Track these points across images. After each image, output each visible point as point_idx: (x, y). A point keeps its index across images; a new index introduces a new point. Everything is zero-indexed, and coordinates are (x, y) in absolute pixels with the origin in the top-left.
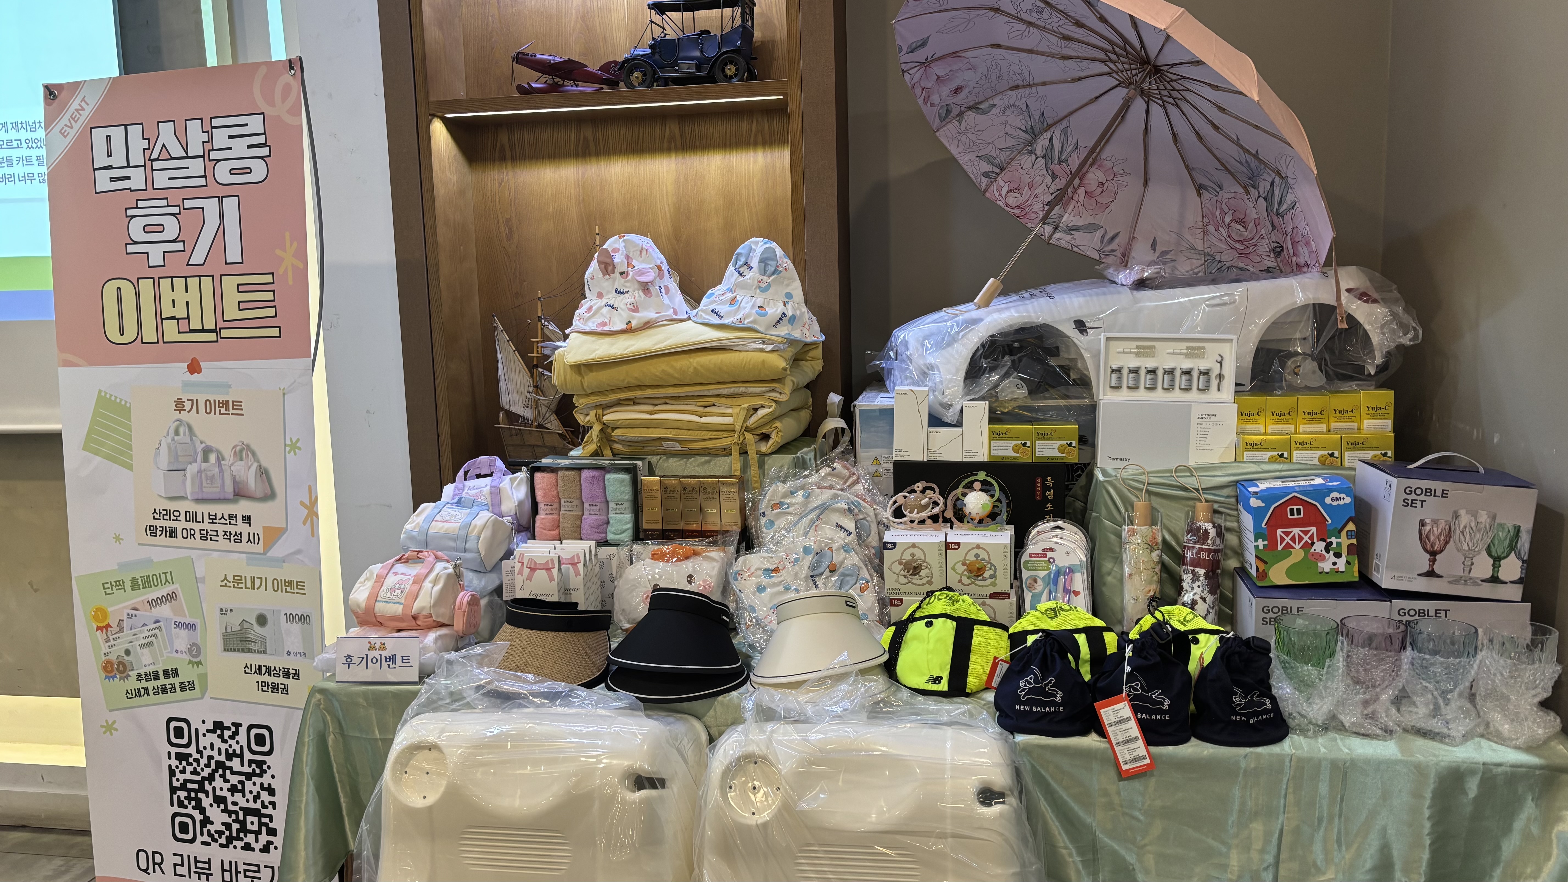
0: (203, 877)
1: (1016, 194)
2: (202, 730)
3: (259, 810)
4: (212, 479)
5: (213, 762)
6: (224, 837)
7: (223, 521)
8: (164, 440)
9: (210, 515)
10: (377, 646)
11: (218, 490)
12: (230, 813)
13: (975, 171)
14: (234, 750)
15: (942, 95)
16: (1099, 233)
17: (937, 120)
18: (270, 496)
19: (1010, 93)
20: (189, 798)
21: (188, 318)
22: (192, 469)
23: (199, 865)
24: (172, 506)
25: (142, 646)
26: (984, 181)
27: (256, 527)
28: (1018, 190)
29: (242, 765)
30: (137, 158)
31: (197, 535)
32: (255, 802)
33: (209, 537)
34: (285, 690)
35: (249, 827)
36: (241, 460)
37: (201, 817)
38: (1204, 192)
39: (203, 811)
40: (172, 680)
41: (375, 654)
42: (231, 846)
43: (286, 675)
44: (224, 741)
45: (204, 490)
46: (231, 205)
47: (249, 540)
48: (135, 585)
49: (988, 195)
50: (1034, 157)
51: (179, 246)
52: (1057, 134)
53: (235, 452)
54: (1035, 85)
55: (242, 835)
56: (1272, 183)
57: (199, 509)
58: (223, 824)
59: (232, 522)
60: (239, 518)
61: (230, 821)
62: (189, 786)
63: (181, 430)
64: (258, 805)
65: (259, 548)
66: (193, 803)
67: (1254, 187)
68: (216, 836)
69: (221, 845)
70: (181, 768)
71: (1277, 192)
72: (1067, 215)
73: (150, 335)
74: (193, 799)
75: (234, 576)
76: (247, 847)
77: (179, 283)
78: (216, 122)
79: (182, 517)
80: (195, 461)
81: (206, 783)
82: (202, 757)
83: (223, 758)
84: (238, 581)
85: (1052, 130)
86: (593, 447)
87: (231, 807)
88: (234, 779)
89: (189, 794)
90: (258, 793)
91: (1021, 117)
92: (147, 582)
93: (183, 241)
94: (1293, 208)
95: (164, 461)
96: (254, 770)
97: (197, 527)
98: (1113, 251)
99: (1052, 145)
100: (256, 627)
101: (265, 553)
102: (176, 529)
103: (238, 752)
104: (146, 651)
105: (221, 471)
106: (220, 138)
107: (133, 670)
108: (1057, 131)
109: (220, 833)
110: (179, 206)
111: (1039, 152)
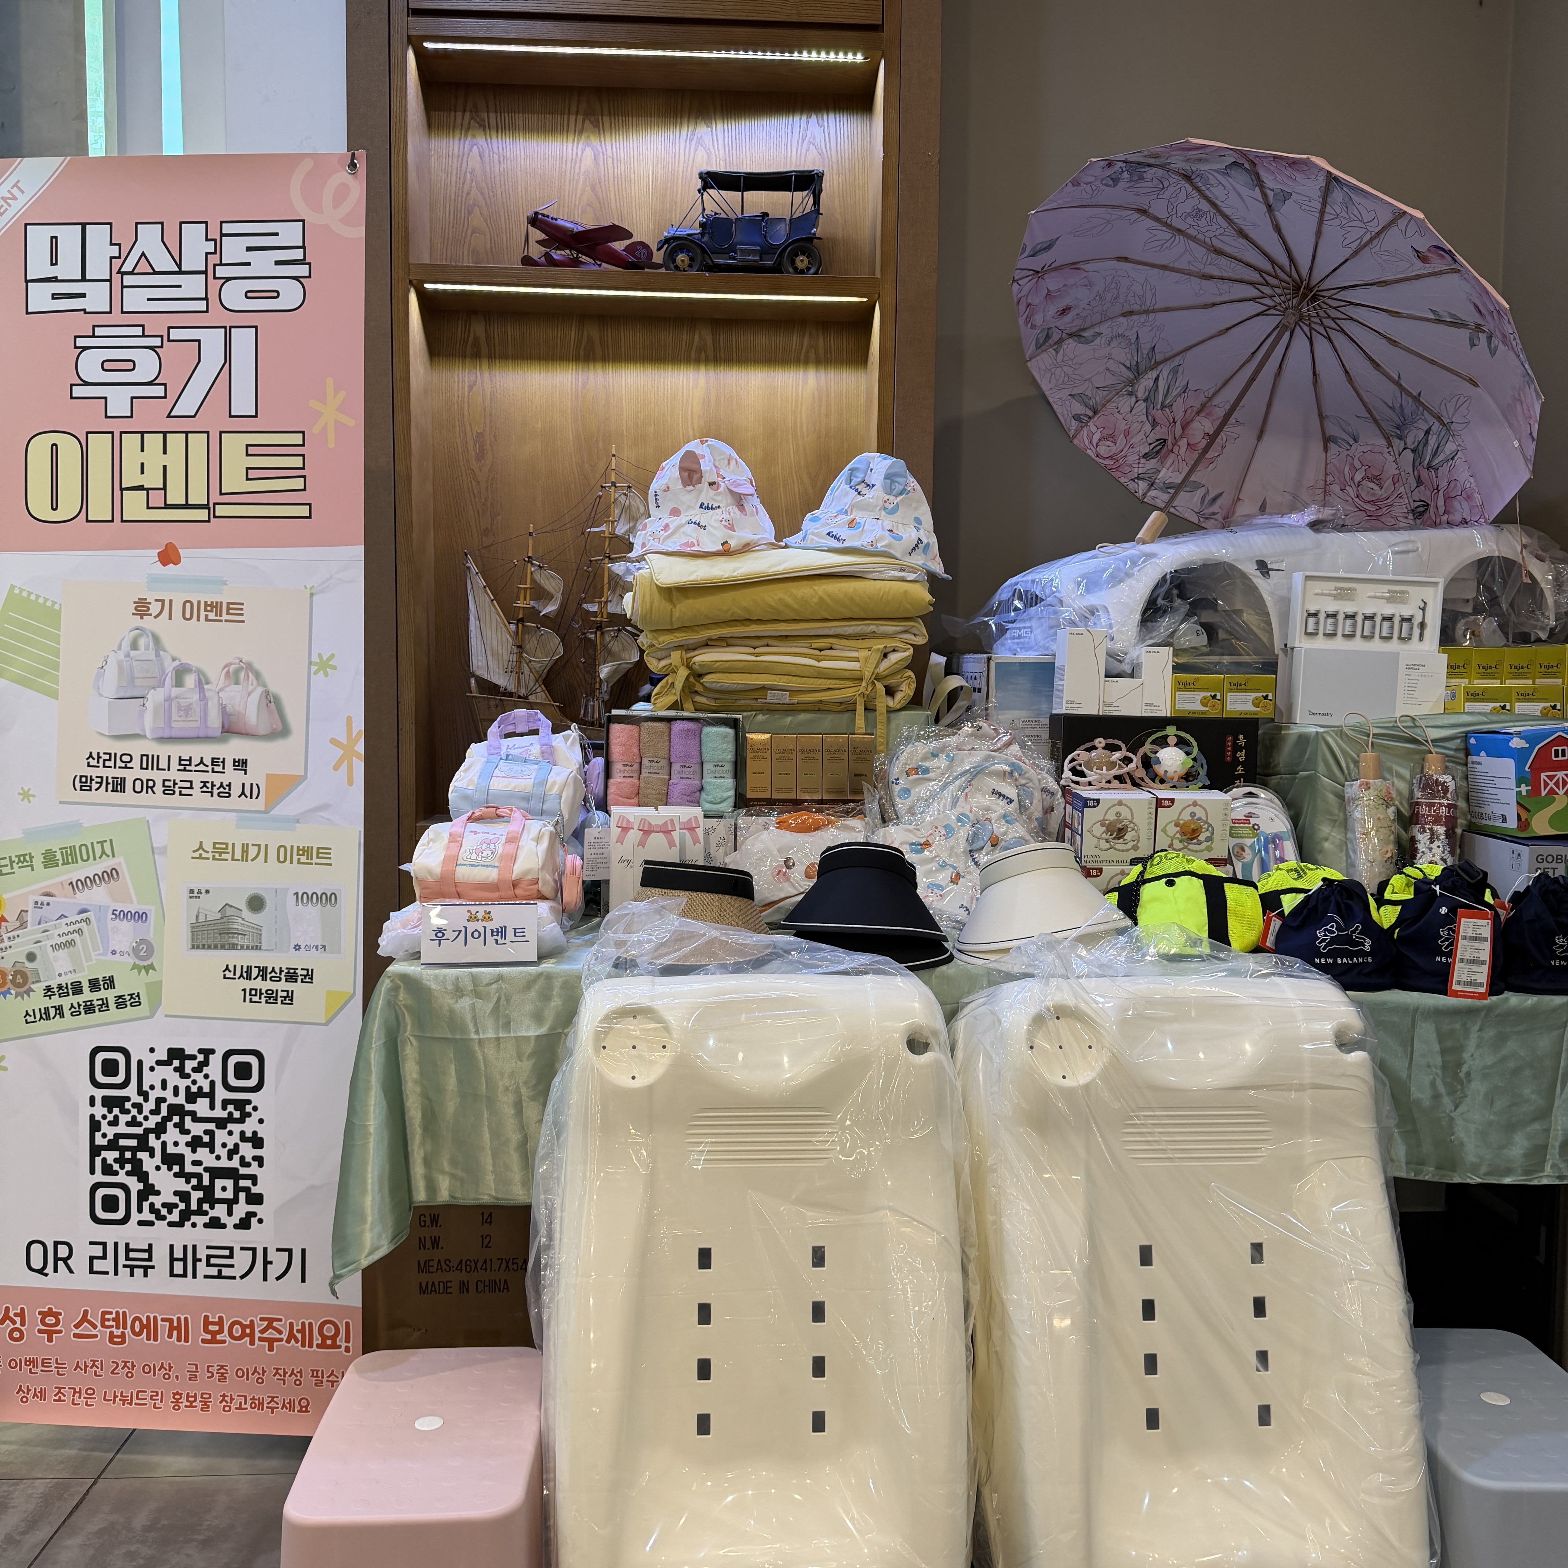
0: (139, 1272)
1: (1108, 443)
2: (149, 1061)
3: (237, 1170)
4: (187, 710)
5: (164, 1108)
6: (176, 1212)
7: (201, 767)
8: (112, 655)
9: (180, 760)
10: (480, 915)
11: (197, 724)
12: (188, 1177)
13: (1065, 412)
14: (200, 1088)
15: (1046, 315)
16: (1200, 492)
17: (1033, 347)
18: (281, 732)
19: (1122, 320)
20: (121, 1161)
21: (164, 488)
22: (155, 697)
23: (132, 1255)
24: (119, 748)
25: (56, 947)
26: (1074, 424)
27: (255, 775)
28: (1111, 437)
29: (212, 1107)
30: (98, 267)
31: (159, 788)
32: (230, 1158)
33: (177, 790)
34: (289, 998)
35: (219, 1194)
36: (237, 683)
37: (141, 1186)
38: (1331, 445)
39: (143, 1177)
40: (103, 994)
41: (479, 926)
42: (188, 1224)
43: (292, 976)
44: (184, 1076)
45: (174, 725)
46: (243, 340)
47: (243, 793)
48: (50, 860)
49: (1076, 441)
50: (1134, 399)
51: (159, 391)
52: (1165, 373)
53: (228, 672)
54: (1154, 311)
55: (206, 1207)
56: (1427, 432)
57: (163, 751)
58: (176, 1193)
59: (216, 769)
60: (229, 764)
61: (188, 1188)
62: (123, 1142)
63: (142, 642)
64: (235, 1163)
65: (259, 804)
66: (128, 1167)
67: (1400, 438)
68: (164, 1212)
69: (171, 1224)
70: (110, 1117)
71: (1432, 441)
72: (1164, 471)
73: (100, 508)
74: (128, 1161)
75: (215, 844)
76: (215, 1223)
77: (154, 442)
78: (227, 228)
79: (136, 763)
80: (162, 684)
81: (152, 1136)
82: (146, 1100)
83: (181, 1099)
84: (220, 850)
85: (1159, 368)
86: (670, 699)
87: (189, 1168)
88: (197, 1129)
89: (122, 1154)
90: (236, 1146)
91: (1127, 350)
92: (71, 856)
93: (165, 385)
94: (1452, 459)
95: (111, 684)
96: (230, 1114)
97: (158, 777)
98: (1214, 514)
99: (1157, 386)
100: (247, 914)
101: (266, 812)
102: (123, 780)
103: (206, 1089)
104: (62, 953)
105: (203, 698)
106: (233, 249)
107: (39, 981)
108: (1165, 371)
109: (170, 1207)
110: (162, 337)
111: (1141, 394)
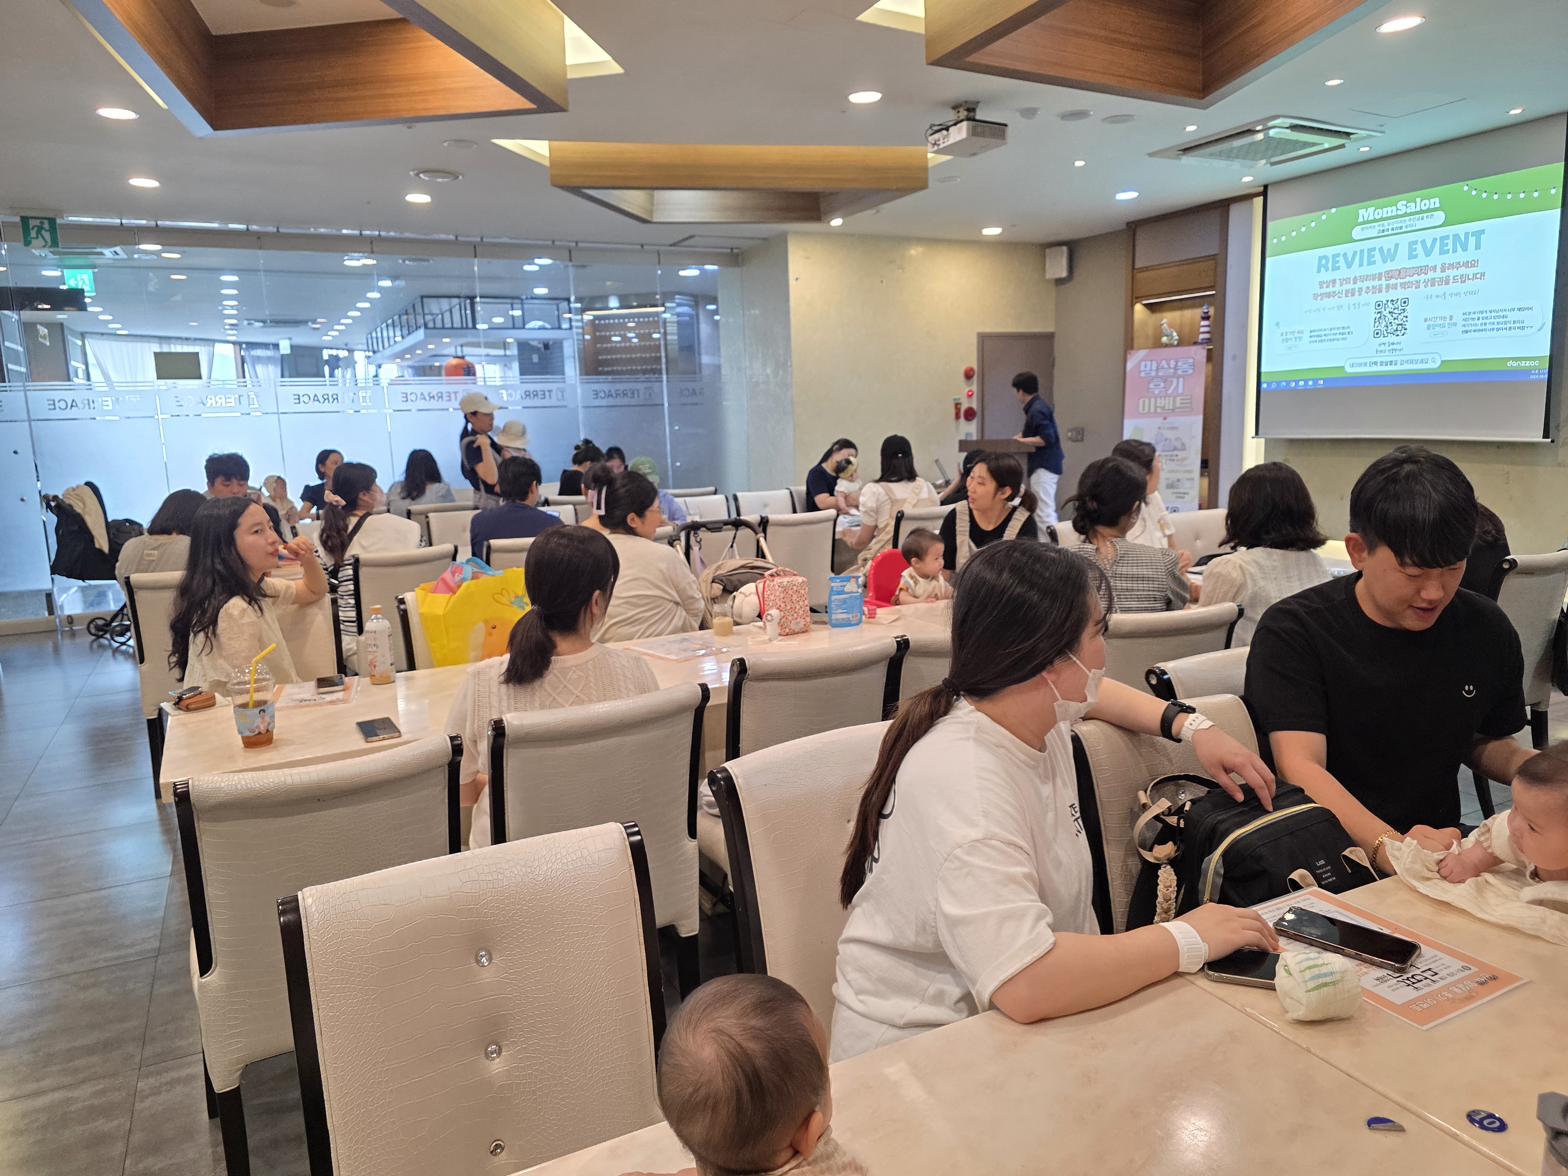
18: (1184, 449)
30: (1154, 368)
51: (1164, 390)
73: (1152, 410)
77: (1163, 399)
93: (1166, 388)
106: (1180, 364)
